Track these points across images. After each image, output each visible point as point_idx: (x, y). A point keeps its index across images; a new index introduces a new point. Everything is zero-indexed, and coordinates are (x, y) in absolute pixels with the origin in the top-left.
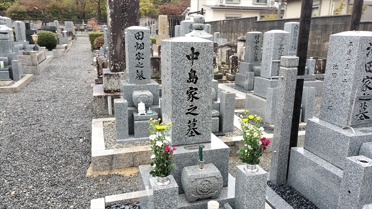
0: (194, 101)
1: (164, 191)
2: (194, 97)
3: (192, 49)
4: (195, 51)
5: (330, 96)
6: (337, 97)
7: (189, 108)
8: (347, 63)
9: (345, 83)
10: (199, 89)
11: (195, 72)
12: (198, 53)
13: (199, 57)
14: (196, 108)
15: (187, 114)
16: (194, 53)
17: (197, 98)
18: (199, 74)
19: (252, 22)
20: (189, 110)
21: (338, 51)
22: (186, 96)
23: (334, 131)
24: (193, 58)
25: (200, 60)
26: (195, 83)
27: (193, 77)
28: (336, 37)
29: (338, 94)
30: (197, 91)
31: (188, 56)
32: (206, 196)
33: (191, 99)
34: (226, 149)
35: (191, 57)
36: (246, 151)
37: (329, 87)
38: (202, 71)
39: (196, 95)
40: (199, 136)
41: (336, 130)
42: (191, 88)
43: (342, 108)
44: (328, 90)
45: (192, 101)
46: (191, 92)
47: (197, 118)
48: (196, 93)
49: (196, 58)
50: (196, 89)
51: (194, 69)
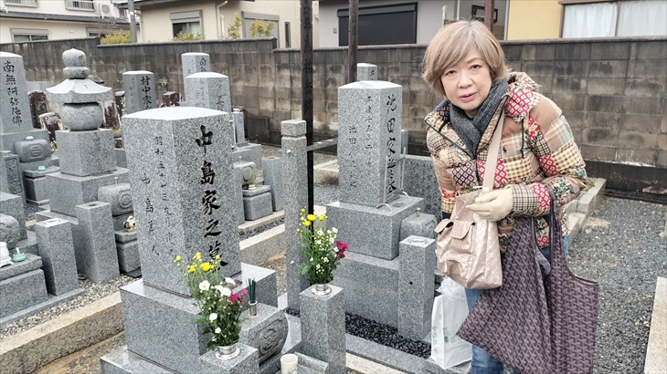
0: (213, 213)
2: (212, 206)
3: (203, 127)
4: (207, 132)
5: (351, 169)
6: (362, 169)
7: (208, 225)
8: (367, 123)
9: (370, 150)
10: (218, 191)
11: (209, 164)
12: (210, 134)
13: (213, 139)
14: (217, 222)
15: (205, 236)
16: (204, 135)
17: (217, 207)
18: (216, 168)
20: (208, 229)
21: (353, 109)
22: (202, 207)
23: (368, 214)
24: (205, 143)
25: (215, 144)
26: (211, 183)
27: (208, 175)
28: (347, 90)
29: (362, 165)
30: (215, 196)
31: (198, 141)
33: (209, 211)
35: (202, 142)
37: (348, 158)
38: (219, 161)
39: (215, 203)
40: (226, 267)
41: (371, 212)
42: (208, 192)
43: (370, 182)
44: (347, 161)
45: (210, 214)
46: (208, 199)
47: (219, 238)
48: (214, 199)
49: (209, 143)
50: (214, 192)
51: (208, 161)
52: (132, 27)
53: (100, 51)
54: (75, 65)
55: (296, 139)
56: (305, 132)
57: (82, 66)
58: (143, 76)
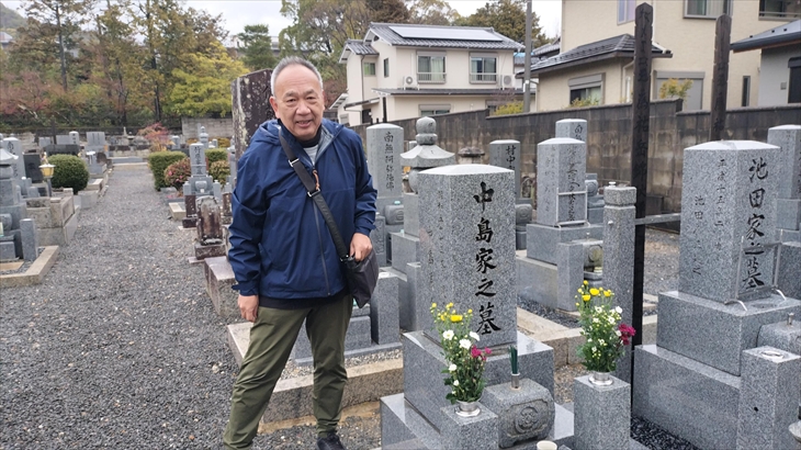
0: (488, 272)
1: (476, 425)
2: (487, 265)
3: (483, 184)
4: (487, 189)
5: (696, 251)
6: (709, 252)
7: (481, 284)
8: (719, 193)
9: (720, 228)
10: (494, 250)
11: (487, 222)
12: (491, 191)
13: (494, 196)
14: (491, 283)
15: (477, 294)
16: (484, 192)
17: (492, 267)
18: (495, 226)
19: (480, 119)
20: (480, 288)
21: (701, 175)
22: (476, 264)
23: (710, 310)
24: (485, 200)
25: (495, 202)
26: (488, 241)
27: (485, 231)
28: (695, 152)
29: (709, 247)
30: (491, 255)
31: (477, 197)
32: (529, 436)
33: (483, 269)
34: (549, 351)
35: (481, 198)
36: (594, 349)
37: (692, 236)
38: (499, 220)
39: (490, 262)
40: (498, 332)
41: (715, 308)
42: (483, 250)
43: (719, 270)
44: (690, 240)
45: (484, 272)
46: (482, 257)
47: (493, 300)
48: (490, 258)
49: (489, 200)
50: (490, 251)
51: (486, 219)
52: (526, 97)
53: (489, 123)
54: (425, 132)
55: (619, 209)
56: (634, 200)
57: (431, 132)
58: (508, 145)
